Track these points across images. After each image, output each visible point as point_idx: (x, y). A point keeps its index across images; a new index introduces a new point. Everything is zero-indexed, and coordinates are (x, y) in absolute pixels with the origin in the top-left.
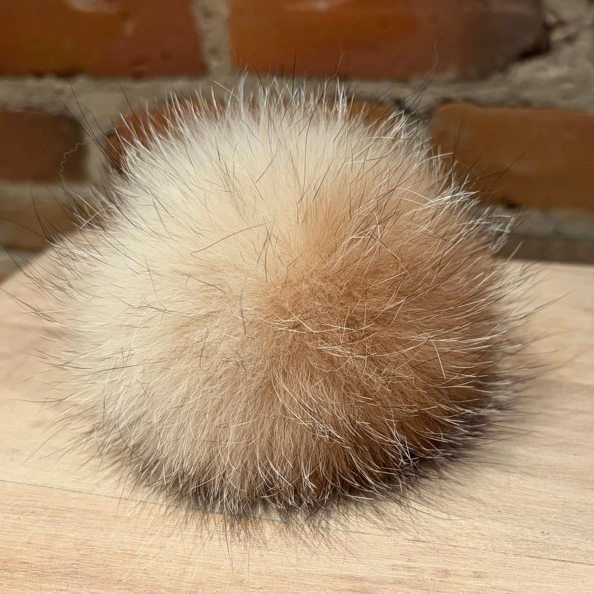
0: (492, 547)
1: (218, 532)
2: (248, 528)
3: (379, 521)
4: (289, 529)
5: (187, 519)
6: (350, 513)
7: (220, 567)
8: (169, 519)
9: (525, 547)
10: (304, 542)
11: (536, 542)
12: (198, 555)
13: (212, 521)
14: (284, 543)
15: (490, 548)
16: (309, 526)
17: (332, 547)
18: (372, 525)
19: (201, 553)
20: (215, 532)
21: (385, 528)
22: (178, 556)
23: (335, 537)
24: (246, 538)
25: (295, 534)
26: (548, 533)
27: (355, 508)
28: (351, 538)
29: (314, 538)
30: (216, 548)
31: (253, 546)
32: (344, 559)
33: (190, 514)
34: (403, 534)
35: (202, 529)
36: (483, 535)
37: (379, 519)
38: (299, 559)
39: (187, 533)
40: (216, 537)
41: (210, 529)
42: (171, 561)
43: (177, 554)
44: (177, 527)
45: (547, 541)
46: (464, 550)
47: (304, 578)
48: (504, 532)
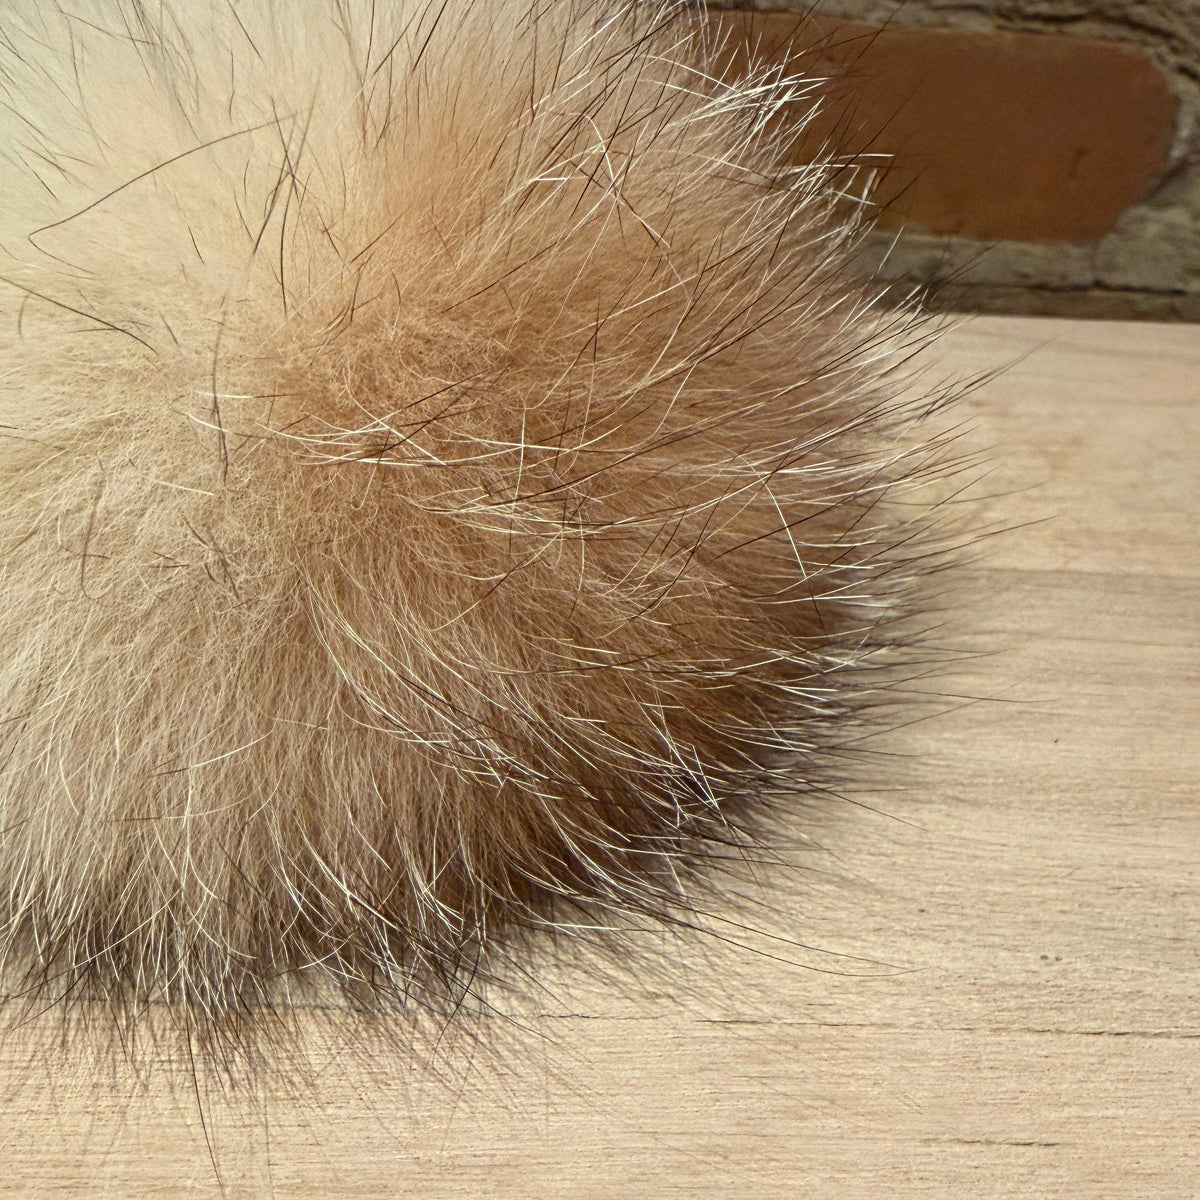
0: (931, 1015)
1: (166, 1066)
2: (255, 1043)
3: (622, 976)
4: (376, 1030)
5: (65, 1035)
6: (540, 961)
7: (181, 1183)
8: (9, 1041)
9: (1012, 1004)
10: (426, 1066)
11: (1038, 986)
12: (108, 1153)
13: (142, 1028)
14: (366, 1078)
15: (928, 1021)
16: (430, 1011)
17: (506, 1070)
18: (606, 990)
19: (117, 1143)
20: (156, 1066)
21: (643, 996)
22: (41, 1164)
23: (510, 1039)
24: (252, 1076)
25: (394, 1041)
26: (1057, 959)
27: (550, 947)
28: (555, 1035)
29: (452, 1048)
30: (164, 1120)
31: (276, 1099)
32: (547, 1105)
33: (75, 1015)
34: (694, 1005)
35: (114, 1060)
36: (901, 984)
37: (622, 968)
38: (417, 1123)
39: (68, 1081)
40: (159, 1080)
41: (139, 1058)
42: (19, 1187)
43: (39, 1157)
44: (34, 1064)
45: (1062, 982)
46: (863, 1033)
47: (442, 1185)
48: (950, 966)
